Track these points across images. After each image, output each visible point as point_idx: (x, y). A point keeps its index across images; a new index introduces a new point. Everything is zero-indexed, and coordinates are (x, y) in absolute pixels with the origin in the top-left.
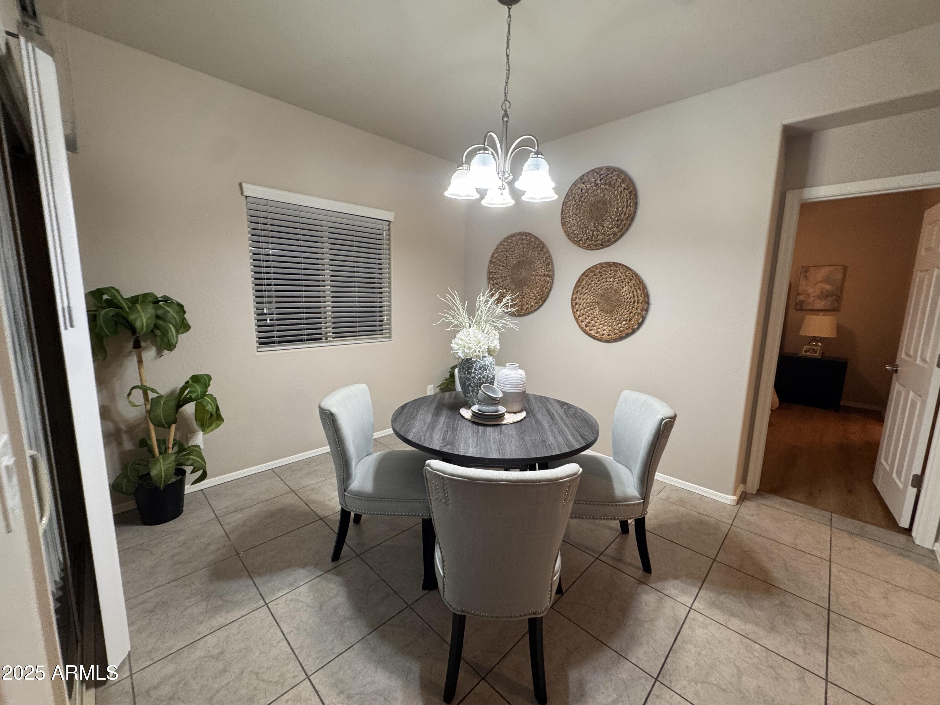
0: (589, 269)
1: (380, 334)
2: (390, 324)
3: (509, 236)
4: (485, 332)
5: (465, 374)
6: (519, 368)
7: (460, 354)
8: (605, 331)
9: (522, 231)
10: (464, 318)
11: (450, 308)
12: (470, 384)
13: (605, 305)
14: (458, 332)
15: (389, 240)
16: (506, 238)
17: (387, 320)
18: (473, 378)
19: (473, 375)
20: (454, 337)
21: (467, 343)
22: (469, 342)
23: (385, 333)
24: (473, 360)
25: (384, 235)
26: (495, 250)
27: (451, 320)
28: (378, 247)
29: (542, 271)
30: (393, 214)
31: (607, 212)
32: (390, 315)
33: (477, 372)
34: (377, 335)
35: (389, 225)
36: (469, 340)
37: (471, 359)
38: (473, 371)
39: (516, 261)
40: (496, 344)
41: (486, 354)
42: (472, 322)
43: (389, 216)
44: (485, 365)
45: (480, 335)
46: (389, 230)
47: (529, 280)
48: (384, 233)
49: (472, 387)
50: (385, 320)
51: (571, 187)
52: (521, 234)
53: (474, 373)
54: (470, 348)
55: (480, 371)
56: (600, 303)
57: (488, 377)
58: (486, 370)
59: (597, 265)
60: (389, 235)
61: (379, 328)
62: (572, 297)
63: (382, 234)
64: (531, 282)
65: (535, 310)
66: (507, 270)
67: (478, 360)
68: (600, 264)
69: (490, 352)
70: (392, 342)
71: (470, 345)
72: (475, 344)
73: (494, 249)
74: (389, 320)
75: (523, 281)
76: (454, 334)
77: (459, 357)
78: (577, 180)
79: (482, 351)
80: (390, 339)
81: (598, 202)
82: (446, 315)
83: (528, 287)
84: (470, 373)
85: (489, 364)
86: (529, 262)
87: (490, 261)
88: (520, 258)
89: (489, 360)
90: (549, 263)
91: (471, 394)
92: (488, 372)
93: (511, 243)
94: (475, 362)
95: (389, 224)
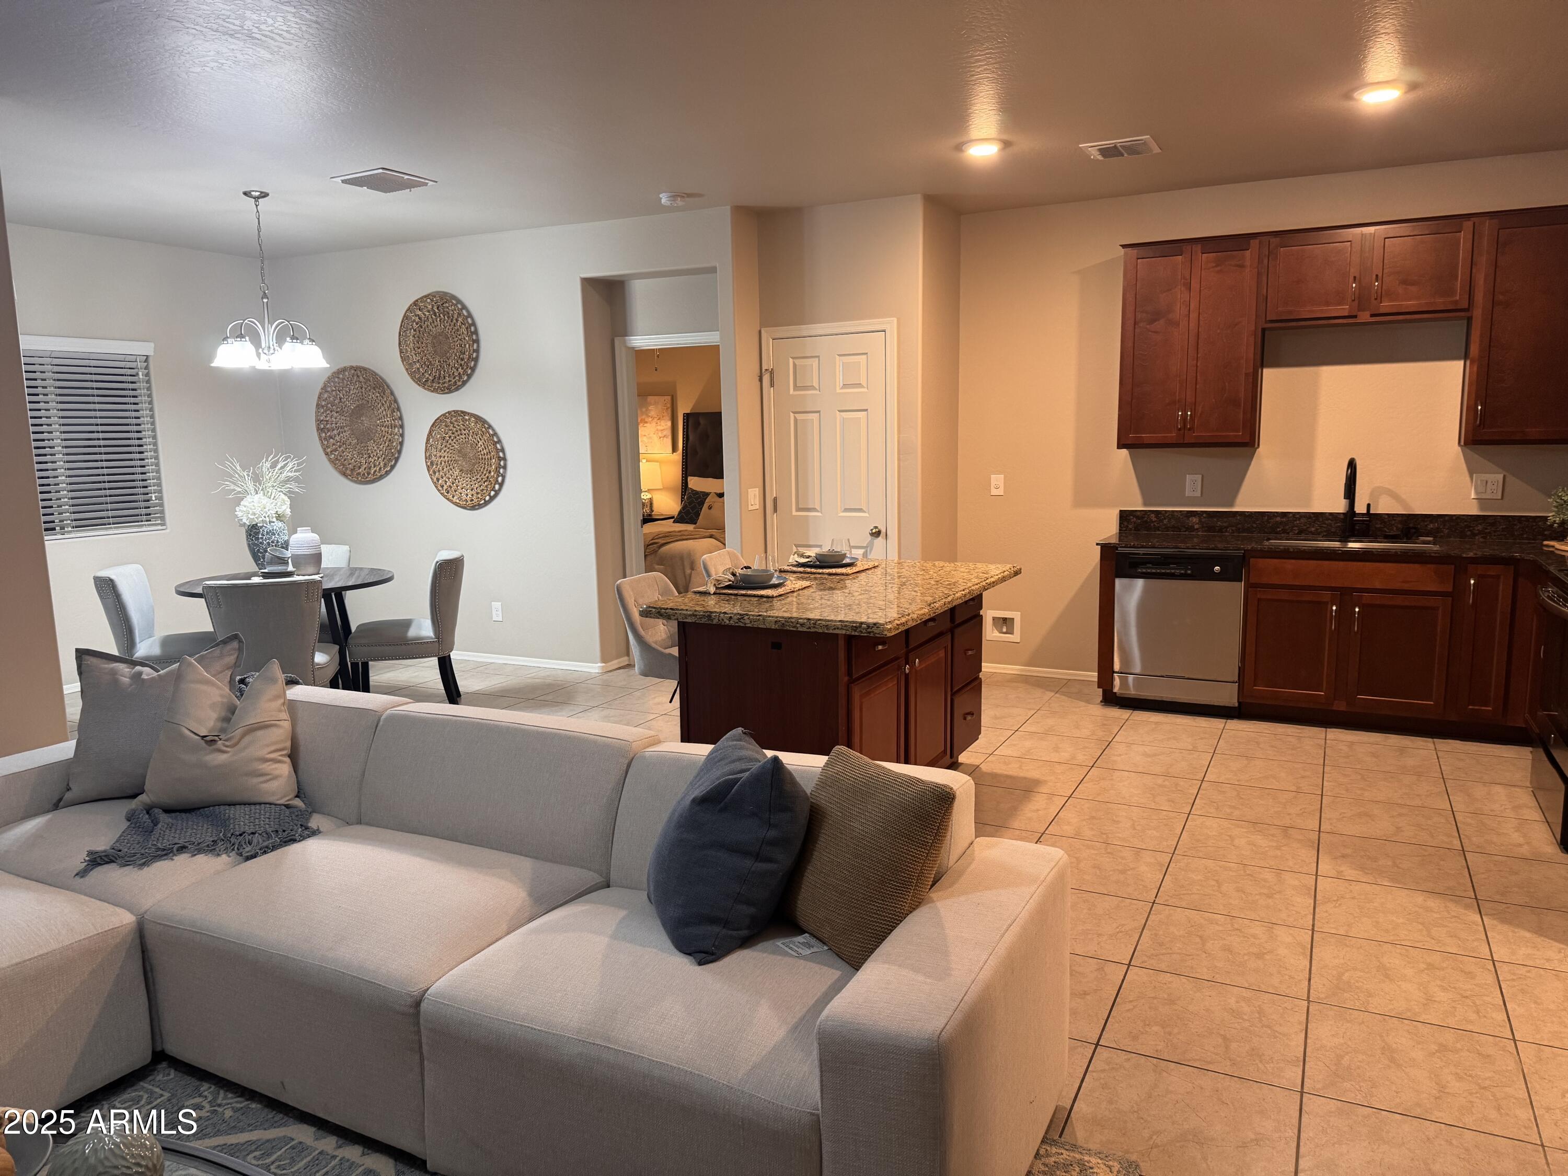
0: (438, 419)
1: (147, 521)
2: (162, 505)
3: (338, 369)
4: (272, 497)
5: (252, 540)
6: (312, 532)
7: (244, 521)
8: (467, 495)
9: (354, 364)
10: (250, 486)
11: (231, 476)
12: (259, 550)
13: (464, 463)
14: (242, 499)
15: (148, 382)
16: (334, 373)
17: (156, 500)
18: (261, 543)
19: (261, 540)
20: (239, 505)
21: (251, 509)
22: (253, 508)
23: (153, 518)
24: (258, 525)
25: (141, 377)
26: (322, 389)
27: (232, 487)
28: (132, 393)
29: (388, 420)
30: (152, 345)
31: (450, 348)
32: (160, 492)
33: (264, 537)
34: (142, 521)
35: (146, 361)
36: (253, 506)
37: (256, 525)
38: (260, 536)
39: (354, 406)
40: (286, 509)
41: (274, 520)
42: (259, 489)
43: (145, 348)
44: (273, 530)
45: (265, 500)
46: (147, 368)
47: (374, 431)
48: (140, 374)
49: (261, 553)
50: (154, 498)
51: (405, 314)
52: (356, 369)
53: (262, 538)
54: (255, 514)
55: (268, 536)
56: (459, 461)
57: (278, 542)
58: (275, 535)
59: (446, 413)
60: (147, 375)
61: (144, 511)
62: (426, 455)
63: (137, 374)
64: (377, 435)
65: (387, 473)
66: (343, 417)
67: (265, 525)
68: (449, 413)
69: (279, 517)
70: (168, 531)
71: (254, 511)
72: (260, 509)
73: (320, 388)
74: (160, 498)
75: (366, 434)
76: (238, 501)
77: (245, 523)
78: (411, 305)
79: (268, 516)
80: (164, 527)
81: (439, 335)
82: (226, 483)
83: (374, 442)
84: (257, 539)
85: (277, 529)
86: (370, 407)
87: (318, 405)
88: (358, 400)
89: (278, 525)
90: (395, 407)
91: (262, 560)
92: (277, 537)
93: (343, 379)
94: (261, 527)
95: (147, 359)
